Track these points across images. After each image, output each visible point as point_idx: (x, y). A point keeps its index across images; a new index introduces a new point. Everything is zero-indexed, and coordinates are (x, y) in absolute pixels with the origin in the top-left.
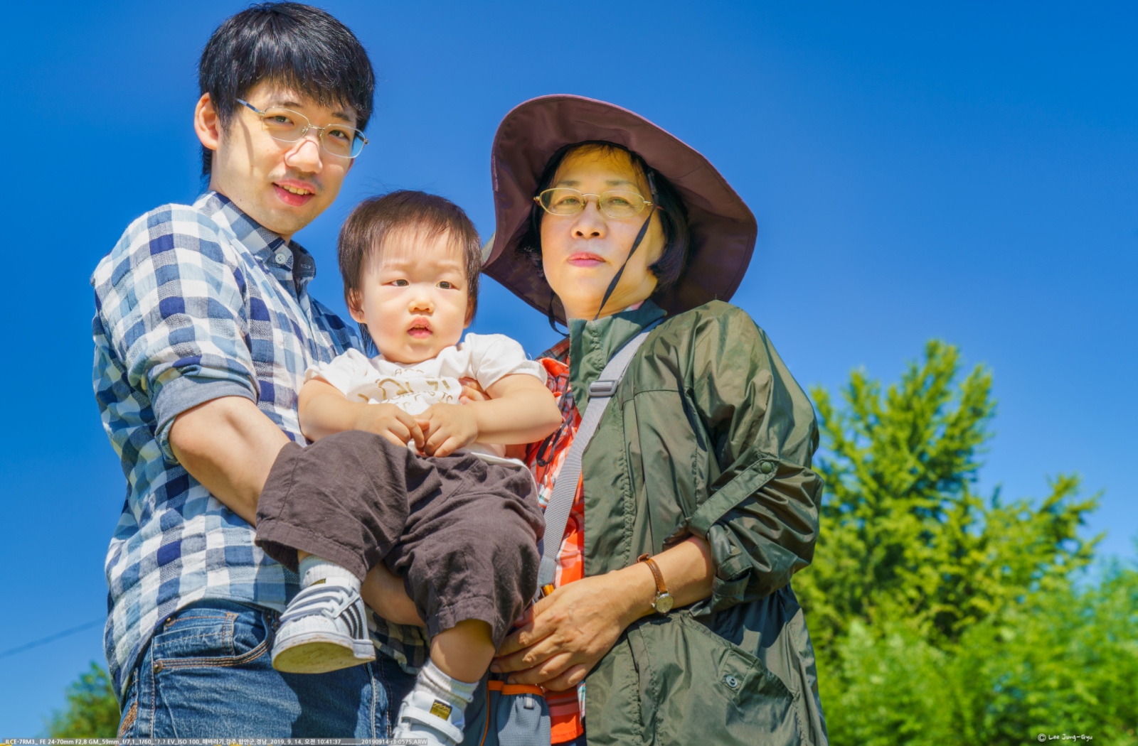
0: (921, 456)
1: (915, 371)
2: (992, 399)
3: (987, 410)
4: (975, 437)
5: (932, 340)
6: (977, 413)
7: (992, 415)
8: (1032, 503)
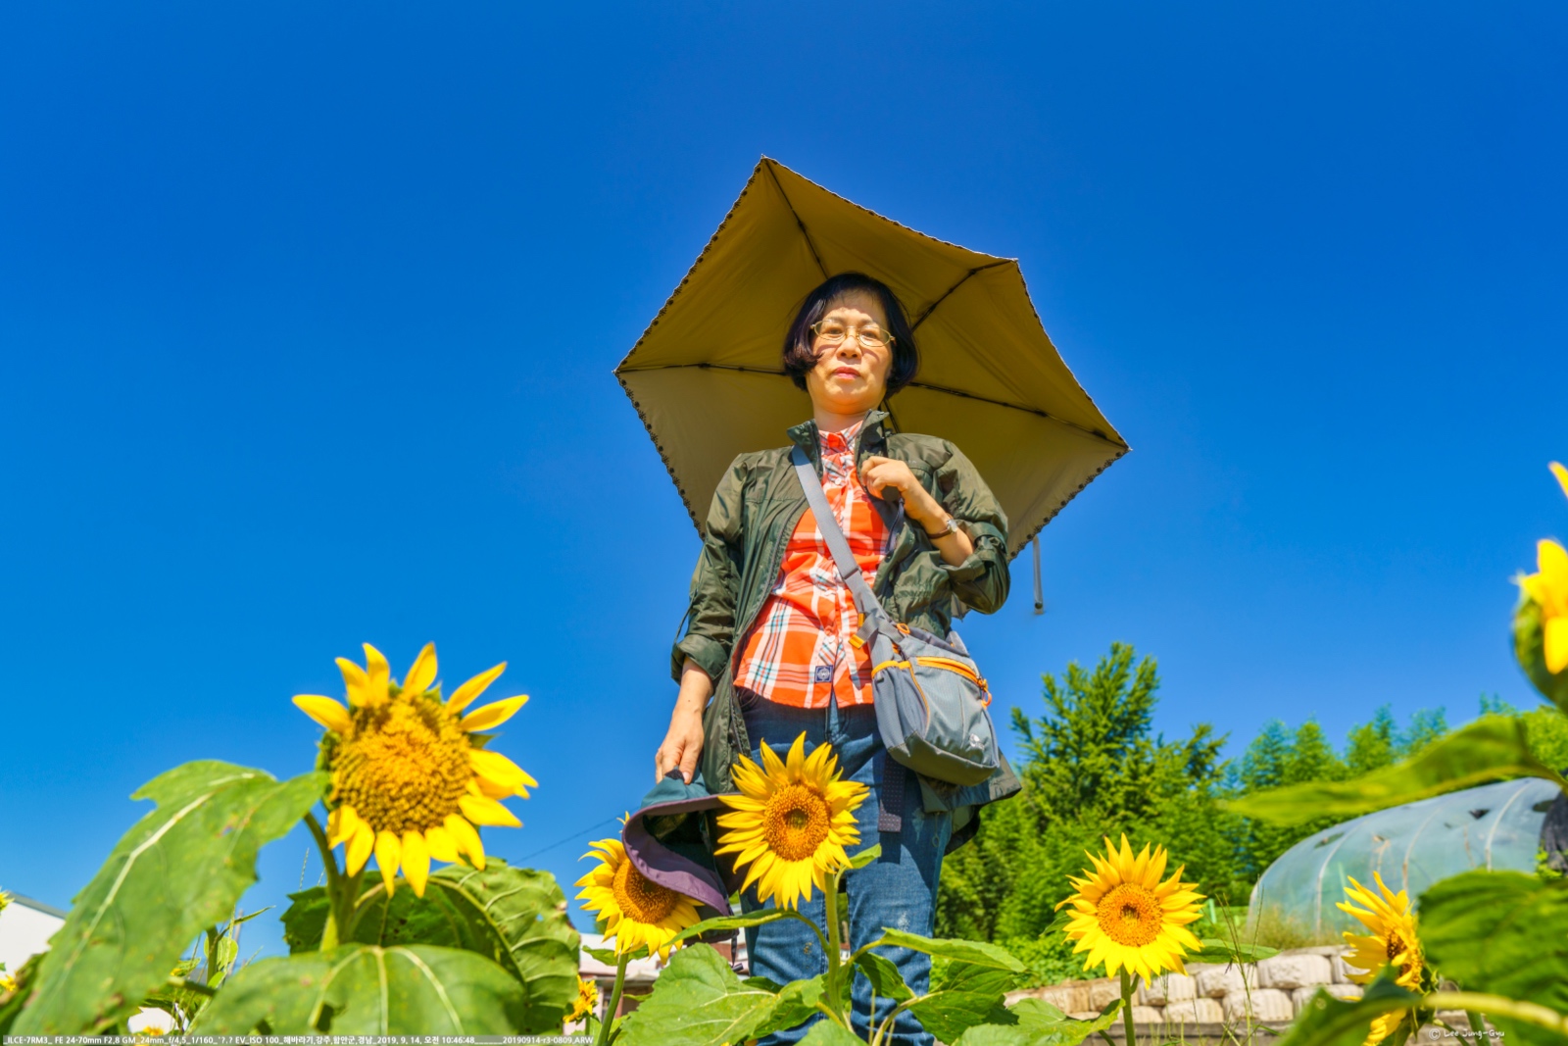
0: (1110, 717)
1: (1105, 663)
2: (1157, 677)
3: (1154, 684)
4: (1148, 701)
5: (1115, 643)
6: (1148, 687)
7: (1157, 688)
8: (1183, 743)
